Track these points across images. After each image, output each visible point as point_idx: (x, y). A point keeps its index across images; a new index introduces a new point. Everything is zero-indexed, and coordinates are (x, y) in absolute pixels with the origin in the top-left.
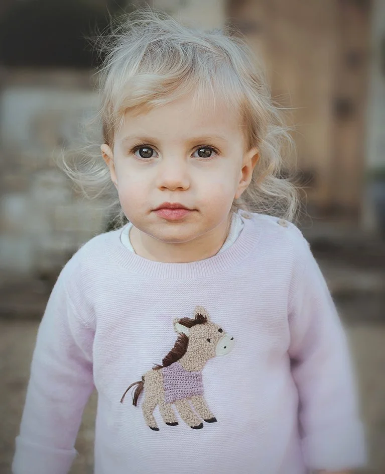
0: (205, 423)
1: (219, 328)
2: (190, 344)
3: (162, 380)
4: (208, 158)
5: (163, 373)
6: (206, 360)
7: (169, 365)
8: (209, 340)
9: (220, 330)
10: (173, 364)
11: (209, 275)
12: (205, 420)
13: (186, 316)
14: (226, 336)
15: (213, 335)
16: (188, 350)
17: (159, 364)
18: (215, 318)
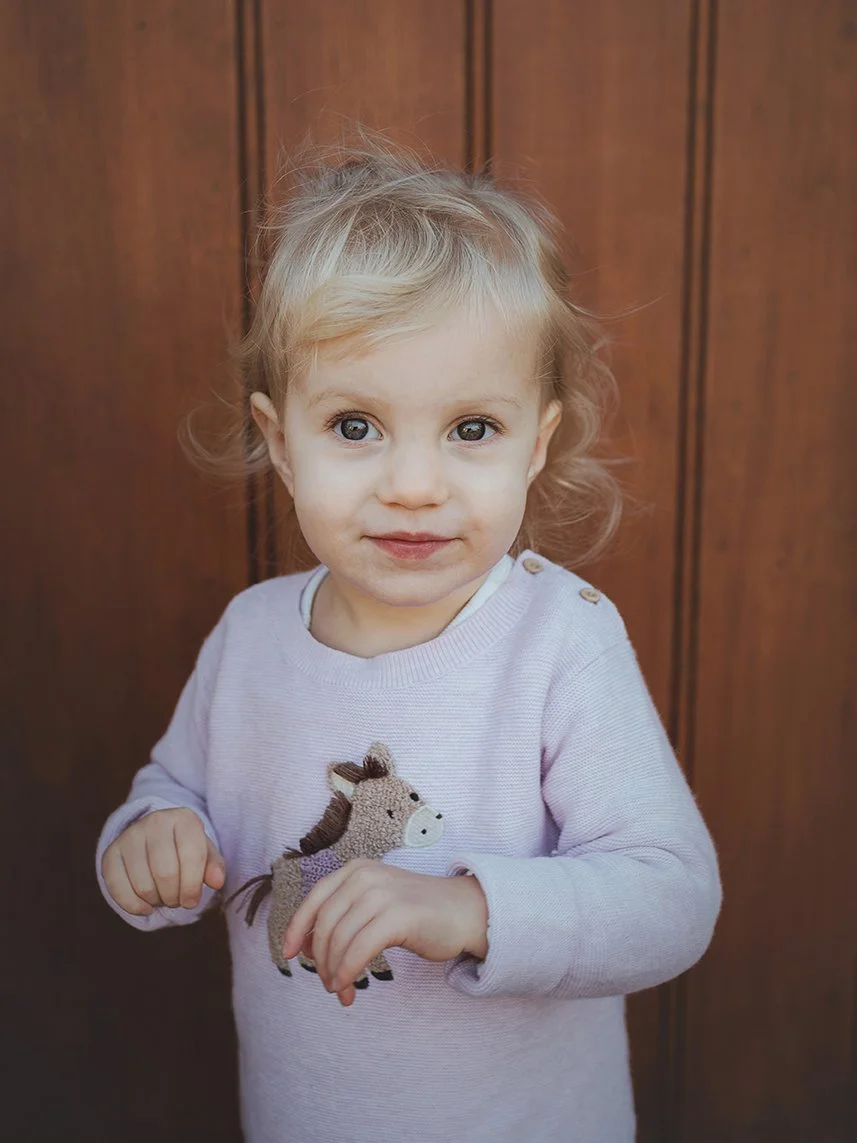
0: (372, 979)
1: (410, 791)
2: (353, 815)
3: (299, 880)
4: (477, 442)
5: (302, 867)
6: (383, 852)
7: (314, 853)
8: (390, 813)
9: (414, 797)
10: (321, 852)
11: (403, 685)
12: (373, 973)
13: (351, 760)
14: (426, 809)
15: (397, 803)
16: (350, 827)
17: (295, 848)
18: (406, 770)
